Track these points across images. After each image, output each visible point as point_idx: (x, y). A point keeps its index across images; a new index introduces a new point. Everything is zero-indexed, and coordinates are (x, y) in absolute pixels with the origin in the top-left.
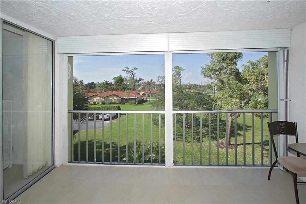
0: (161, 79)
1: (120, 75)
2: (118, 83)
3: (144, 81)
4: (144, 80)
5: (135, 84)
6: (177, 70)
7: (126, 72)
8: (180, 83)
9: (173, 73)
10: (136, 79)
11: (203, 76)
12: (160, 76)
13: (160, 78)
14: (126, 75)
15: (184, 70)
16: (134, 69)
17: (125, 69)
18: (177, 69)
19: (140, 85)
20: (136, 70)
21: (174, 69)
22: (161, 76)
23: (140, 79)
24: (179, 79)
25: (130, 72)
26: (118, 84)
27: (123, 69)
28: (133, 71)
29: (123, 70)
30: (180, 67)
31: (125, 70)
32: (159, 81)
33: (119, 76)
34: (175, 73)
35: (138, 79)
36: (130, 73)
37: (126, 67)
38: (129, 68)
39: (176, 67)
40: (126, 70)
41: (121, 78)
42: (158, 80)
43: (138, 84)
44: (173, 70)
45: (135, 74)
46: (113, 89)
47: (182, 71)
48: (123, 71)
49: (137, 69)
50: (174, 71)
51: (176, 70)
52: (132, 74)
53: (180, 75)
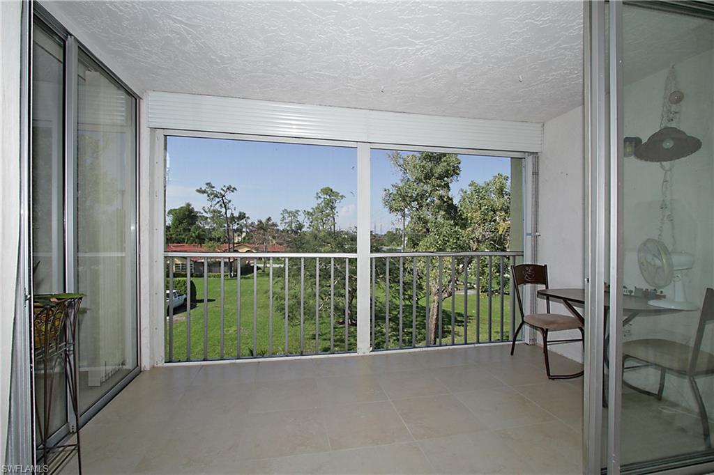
0: (290, 218)
1: (189, 205)
2: (181, 223)
3: (249, 222)
4: (248, 218)
5: (228, 226)
6: (328, 197)
7: (206, 195)
8: (332, 227)
9: (319, 204)
10: (232, 214)
11: (387, 209)
12: (286, 210)
13: (286, 215)
14: (207, 204)
15: (342, 197)
16: (228, 189)
17: (203, 189)
18: (327, 194)
19: (240, 231)
20: (233, 191)
21: (320, 195)
22: (289, 210)
23: (242, 216)
24: (332, 219)
25: (216, 196)
26: (181, 227)
27: (199, 189)
28: (223, 193)
29: (197, 191)
30: (333, 190)
31: (204, 192)
33: (184, 205)
34: (323, 204)
35: (236, 214)
36: (217, 200)
37: (207, 184)
38: (214, 187)
39: (326, 189)
40: (207, 190)
41: (191, 211)
42: (283, 220)
43: (236, 227)
44: (320, 197)
45: (230, 201)
46: (171, 238)
47: (338, 201)
48: (198, 193)
49: (235, 189)
50: (322, 200)
51: (325, 196)
52: (221, 203)
53: (332, 208)
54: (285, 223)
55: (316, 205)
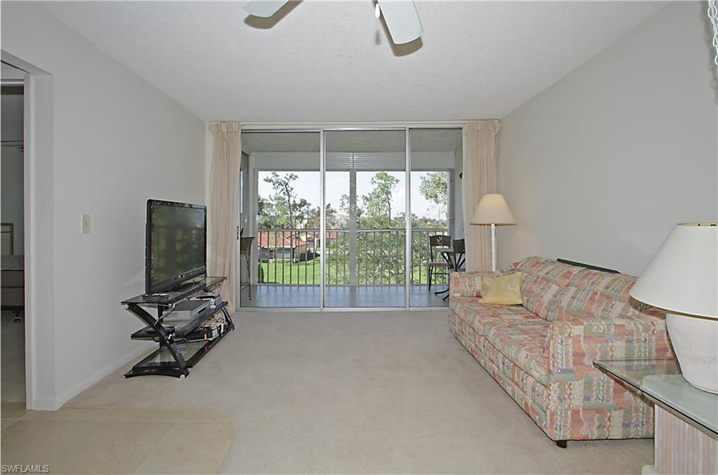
0: (349, 204)
3: (311, 208)
4: (310, 204)
5: (291, 214)
6: (383, 182)
7: (272, 183)
8: (388, 212)
9: (375, 190)
10: (294, 201)
13: (345, 201)
14: (273, 193)
15: (397, 181)
16: (291, 177)
17: (269, 178)
18: (382, 179)
19: (301, 217)
20: (294, 179)
21: (375, 180)
23: (304, 203)
24: (387, 204)
25: (280, 184)
27: (266, 178)
28: (287, 181)
30: (388, 175)
31: (270, 181)
32: (344, 207)
34: (379, 189)
35: (298, 202)
36: (281, 187)
38: (278, 176)
39: (381, 174)
40: (273, 179)
43: (298, 214)
44: (375, 182)
45: (292, 189)
47: (393, 185)
49: (296, 176)
50: (377, 185)
51: (380, 181)
52: (285, 191)
53: (388, 193)
54: (345, 209)
55: (373, 191)
